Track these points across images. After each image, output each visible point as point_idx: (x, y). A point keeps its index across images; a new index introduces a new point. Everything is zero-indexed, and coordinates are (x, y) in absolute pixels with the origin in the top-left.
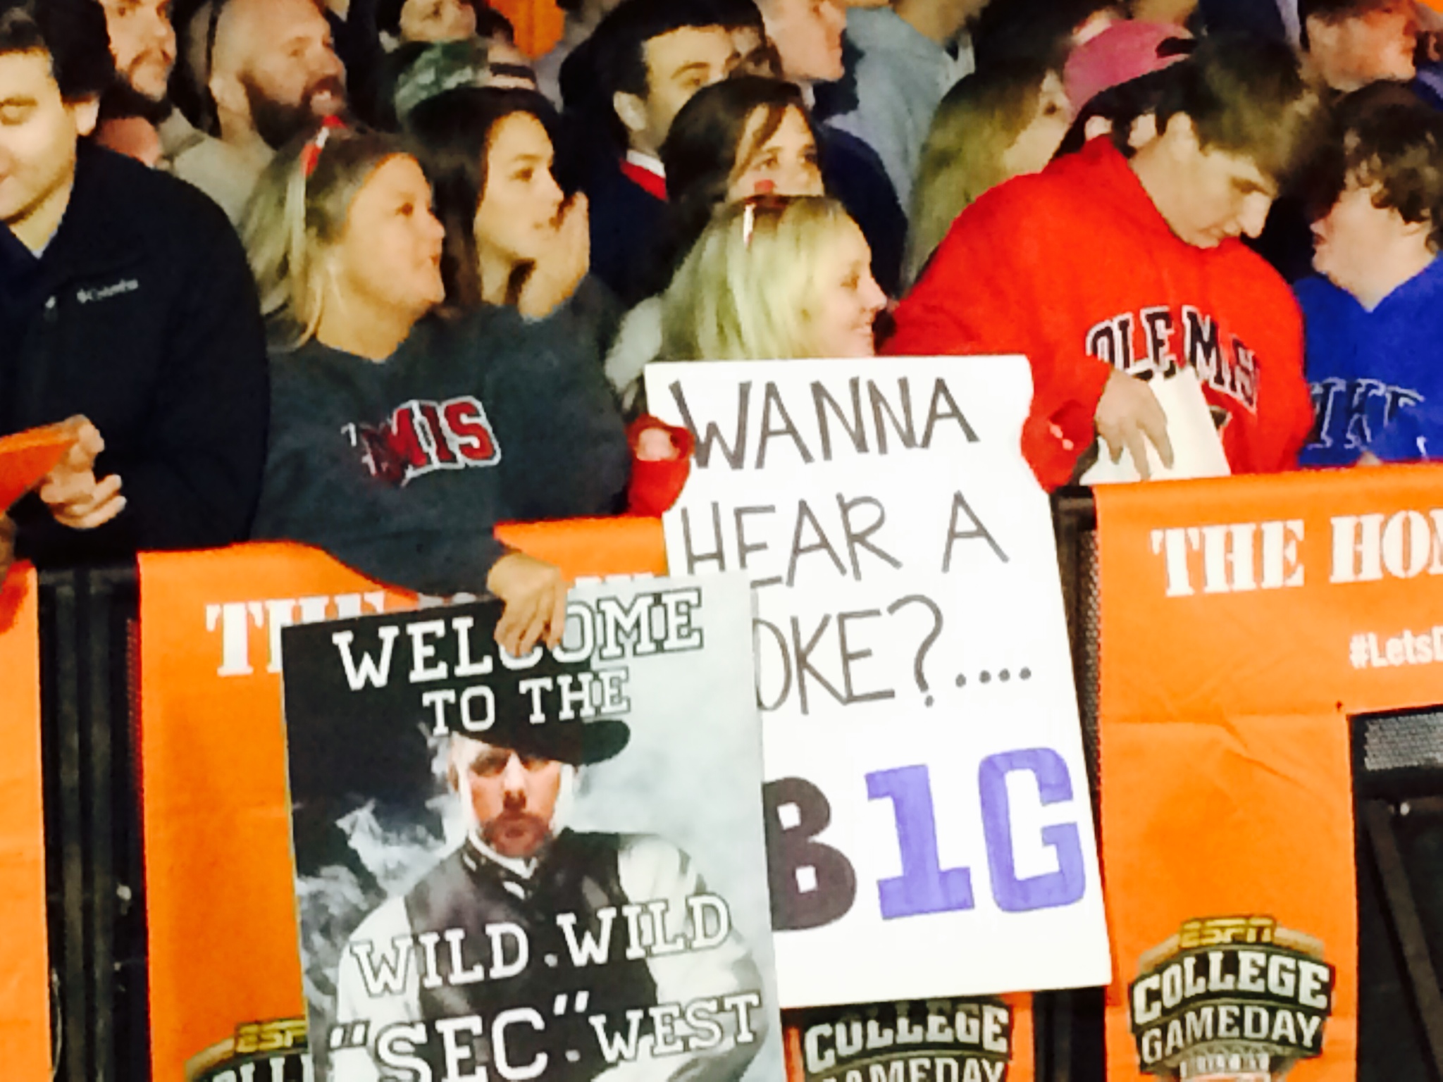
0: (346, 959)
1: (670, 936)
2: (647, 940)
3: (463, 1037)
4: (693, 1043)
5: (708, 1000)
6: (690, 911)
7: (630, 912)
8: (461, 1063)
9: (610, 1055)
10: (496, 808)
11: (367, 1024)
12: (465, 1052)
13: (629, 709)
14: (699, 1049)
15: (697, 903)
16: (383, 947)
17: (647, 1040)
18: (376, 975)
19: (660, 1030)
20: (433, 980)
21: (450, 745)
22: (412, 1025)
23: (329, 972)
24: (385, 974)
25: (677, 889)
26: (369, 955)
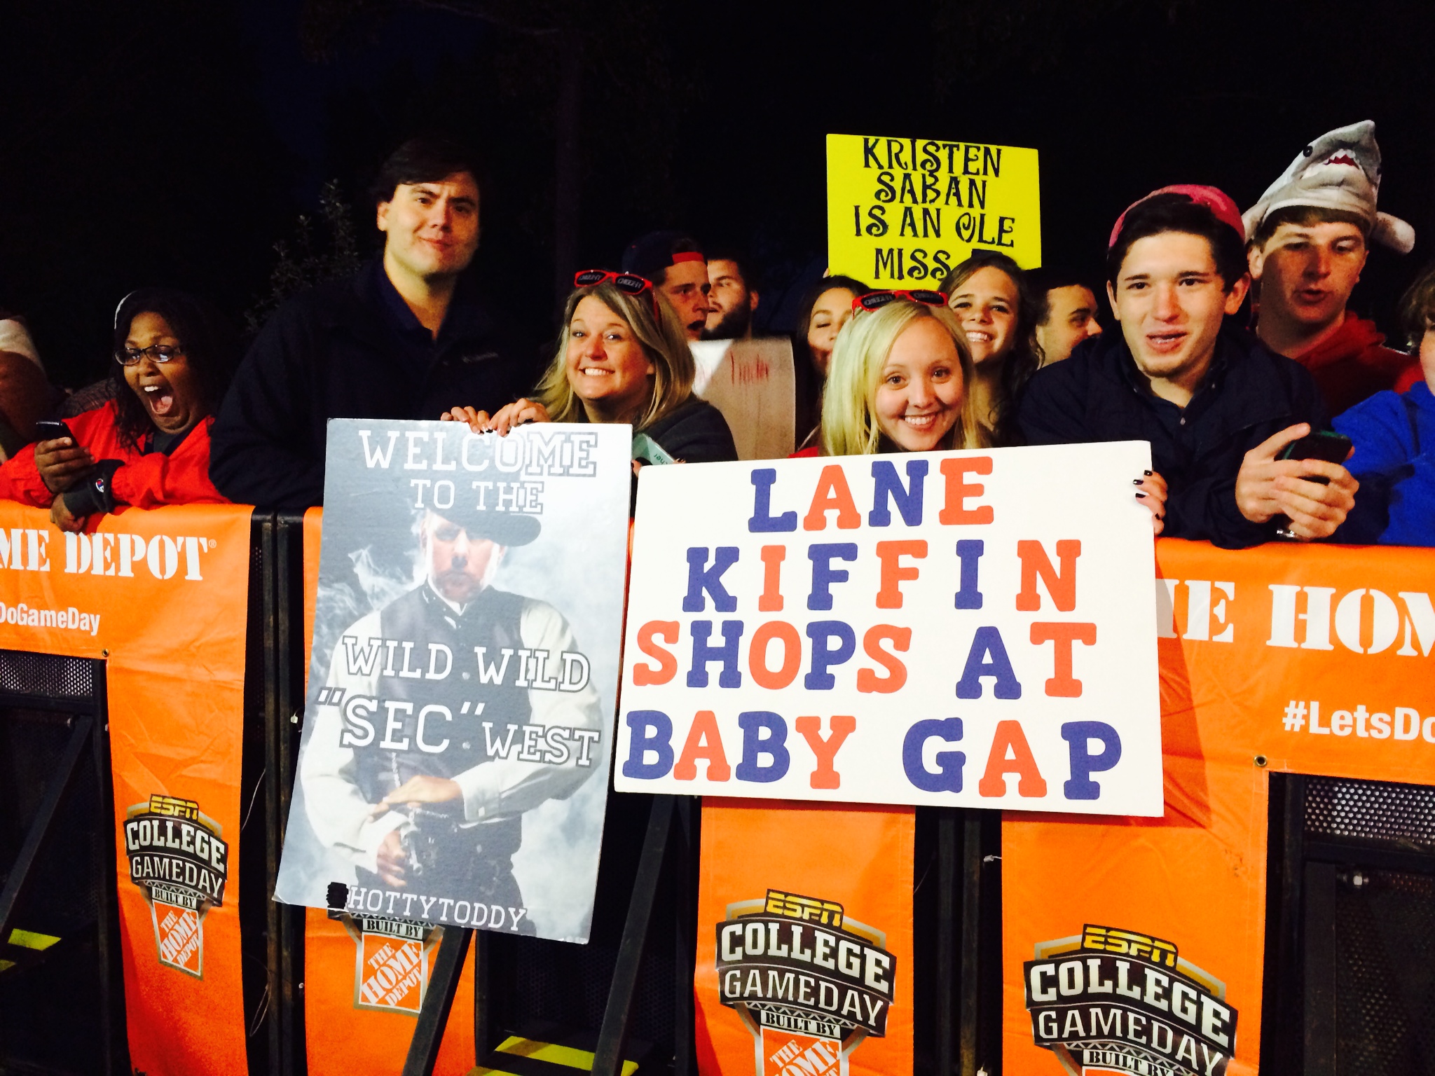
0: (339, 646)
1: (546, 678)
2: (531, 676)
3: (400, 714)
4: (548, 757)
5: (564, 729)
6: (563, 661)
7: (523, 654)
8: (394, 731)
9: (490, 752)
10: (448, 564)
11: (343, 691)
12: (398, 725)
13: (541, 513)
14: (550, 762)
15: (569, 657)
16: (363, 643)
17: (517, 747)
18: (355, 661)
19: (527, 742)
20: (389, 672)
21: (424, 516)
22: (370, 699)
23: (327, 652)
24: (361, 661)
25: (557, 646)
26: (353, 645)
